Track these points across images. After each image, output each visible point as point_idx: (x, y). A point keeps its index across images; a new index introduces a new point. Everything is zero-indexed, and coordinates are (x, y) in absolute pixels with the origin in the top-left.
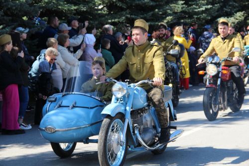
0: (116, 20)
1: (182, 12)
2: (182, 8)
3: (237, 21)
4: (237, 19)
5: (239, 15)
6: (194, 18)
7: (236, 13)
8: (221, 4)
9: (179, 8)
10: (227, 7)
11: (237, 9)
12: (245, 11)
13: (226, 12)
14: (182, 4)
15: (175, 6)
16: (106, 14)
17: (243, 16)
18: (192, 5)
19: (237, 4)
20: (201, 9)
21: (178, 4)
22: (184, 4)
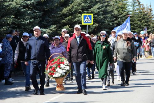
1: (13, 23)
2: (13, 21)
3: (52, 31)
4: (51, 30)
5: (53, 27)
6: (22, 28)
7: (51, 26)
8: (40, 19)
9: (11, 20)
10: (44, 21)
11: (51, 23)
12: (57, 24)
13: (44, 25)
14: (13, 18)
15: (8, 19)
17: (55, 28)
18: (19, 19)
19: (51, 19)
20: (26, 22)
21: (10, 17)
22: (14, 18)
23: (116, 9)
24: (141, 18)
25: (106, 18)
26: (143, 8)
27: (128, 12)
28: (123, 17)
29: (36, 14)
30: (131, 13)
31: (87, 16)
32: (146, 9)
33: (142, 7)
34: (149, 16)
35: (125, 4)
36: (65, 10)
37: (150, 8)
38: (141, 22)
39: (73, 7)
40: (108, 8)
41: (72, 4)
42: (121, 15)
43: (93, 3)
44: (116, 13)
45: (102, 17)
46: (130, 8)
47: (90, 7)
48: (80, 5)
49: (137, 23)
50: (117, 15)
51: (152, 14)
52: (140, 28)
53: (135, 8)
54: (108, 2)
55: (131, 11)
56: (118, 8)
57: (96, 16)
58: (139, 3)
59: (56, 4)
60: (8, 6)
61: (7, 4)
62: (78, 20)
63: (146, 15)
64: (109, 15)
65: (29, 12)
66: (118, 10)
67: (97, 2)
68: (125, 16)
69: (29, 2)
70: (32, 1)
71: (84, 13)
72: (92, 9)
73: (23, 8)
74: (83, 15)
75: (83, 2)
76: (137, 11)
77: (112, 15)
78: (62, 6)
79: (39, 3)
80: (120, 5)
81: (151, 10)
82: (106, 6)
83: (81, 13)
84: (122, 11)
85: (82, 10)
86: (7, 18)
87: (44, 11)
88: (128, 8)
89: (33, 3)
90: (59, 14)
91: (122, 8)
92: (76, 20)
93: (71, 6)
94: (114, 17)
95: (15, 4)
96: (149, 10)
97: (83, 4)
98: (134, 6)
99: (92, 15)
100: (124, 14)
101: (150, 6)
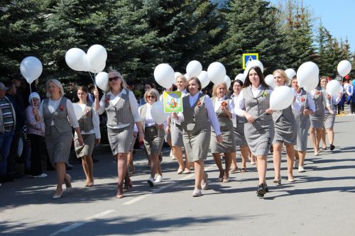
0: (66, 78)
2: (138, 65)
9: (134, 65)
15: (131, 64)
16: (56, 71)
18: (147, 63)
21: (132, 61)
22: (140, 61)
23: (294, 47)
24: (332, 59)
25: (278, 59)
26: (336, 44)
27: (313, 49)
28: (305, 57)
29: (171, 55)
30: (317, 51)
31: (249, 56)
32: (340, 45)
33: (333, 42)
34: (344, 55)
35: (308, 39)
36: (216, 49)
37: (345, 43)
38: (332, 64)
39: (227, 44)
40: (282, 44)
41: (227, 40)
42: (301, 54)
43: (259, 38)
44: (294, 51)
45: (272, 58)
46: (316, 45)
47: (254, 44)
48: (240, 41)
49: (326, 66)
50: (295, 54)
51: (350, 53)
52: (331, 72)
53: (324, 45)
54: (281, 36)
55: (316, 49)
56: (298, 44)
57: (263, 56)
58: (330, 36)
59: (203, 41)
60: (129, 45)
61: (127, 42)
62: (237, 63)
63: (340, 54)
64: (283, 55)
65: (162, 52)
66: (297, 47)
67: (265, 37)
68: (308, 55)
69: (162, 39)
70: (168, 37)
71: (246, 52)
72: (258, 47)
73: (154, 48)
74: (244, 55)
75: (245, 37)
76: (326, 49)
77: (288, 55)
78: (212, 43)
79: (177, 40)
80: (301, 40)
81: (347, 47)
82: (279, 42)
83: (241, 53)
84: (304, 48)
85: (243, 48)
86: (129, 63)
87: (184, 50)
88: (312, 44)
89: (168, 39)
90: (205, 54)
91: (304, 44)
92: (233, 62)
93: (225, 43)
94: (291, 57)
95: (141, 42)
96: (344, 47)
97: (244, 40)
98: (321, 41)
99: (257, 55)
100: (307, 53)
101: (347, 41)
